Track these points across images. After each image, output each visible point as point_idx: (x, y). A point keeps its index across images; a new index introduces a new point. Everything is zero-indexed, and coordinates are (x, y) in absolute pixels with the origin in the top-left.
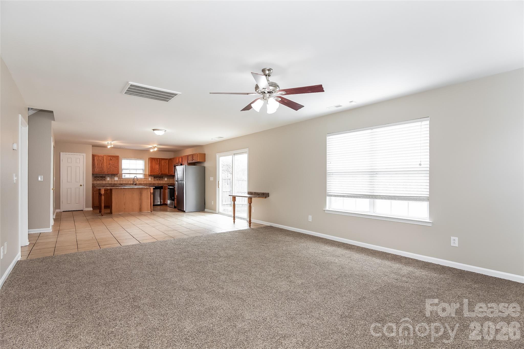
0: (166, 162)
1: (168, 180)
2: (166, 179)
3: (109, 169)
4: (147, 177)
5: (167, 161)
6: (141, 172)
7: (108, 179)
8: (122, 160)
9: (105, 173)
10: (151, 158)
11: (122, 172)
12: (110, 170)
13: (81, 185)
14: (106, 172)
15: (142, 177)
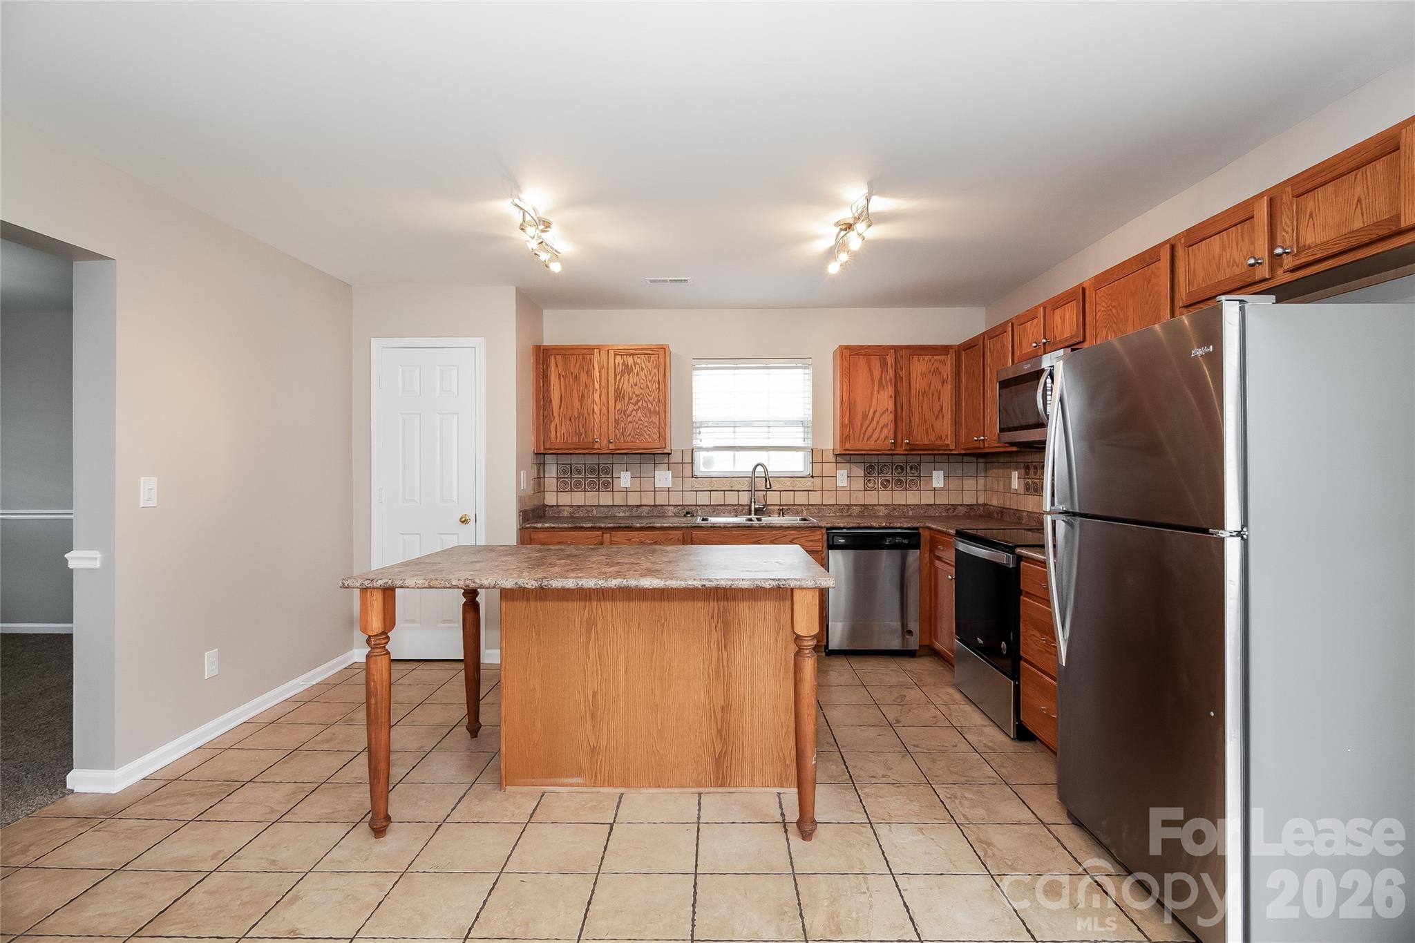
0: (937, 372)
1: (954, 483)
2: (938, 479)
3: (617, 422)
4: (829, 468)
5: (944, 363)
6: (796, 437)
7: (625, 479)
8: (696, 372)
9: (597, 446)
10: (847, 347)
11: (691, 437)
12: (624, 429)
13: (464, 521)
14: (605, 442)
15: (802, 470)
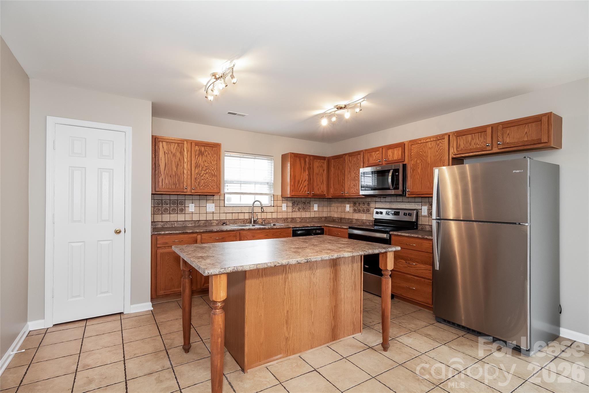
0: (322, 166)
1: (321, 209)
2: (316, 207)
3: (196, 179)
4: (279, 203)
5: (324, 163)
6: (265, 189)
7: (191, 207)
8: (226, 158)
9: (185, 191)
10: (293, 153)
11: (224, 188)
12: (199, 183)
13: (118, 232)
14: (189, 189)
15: (268, 203)
